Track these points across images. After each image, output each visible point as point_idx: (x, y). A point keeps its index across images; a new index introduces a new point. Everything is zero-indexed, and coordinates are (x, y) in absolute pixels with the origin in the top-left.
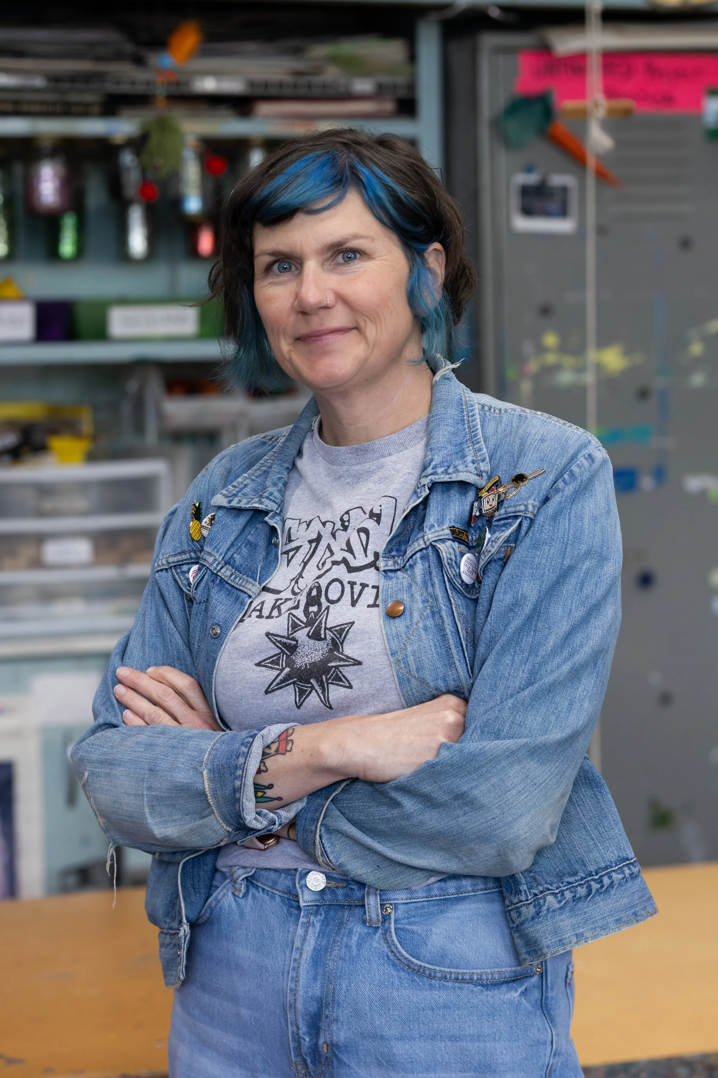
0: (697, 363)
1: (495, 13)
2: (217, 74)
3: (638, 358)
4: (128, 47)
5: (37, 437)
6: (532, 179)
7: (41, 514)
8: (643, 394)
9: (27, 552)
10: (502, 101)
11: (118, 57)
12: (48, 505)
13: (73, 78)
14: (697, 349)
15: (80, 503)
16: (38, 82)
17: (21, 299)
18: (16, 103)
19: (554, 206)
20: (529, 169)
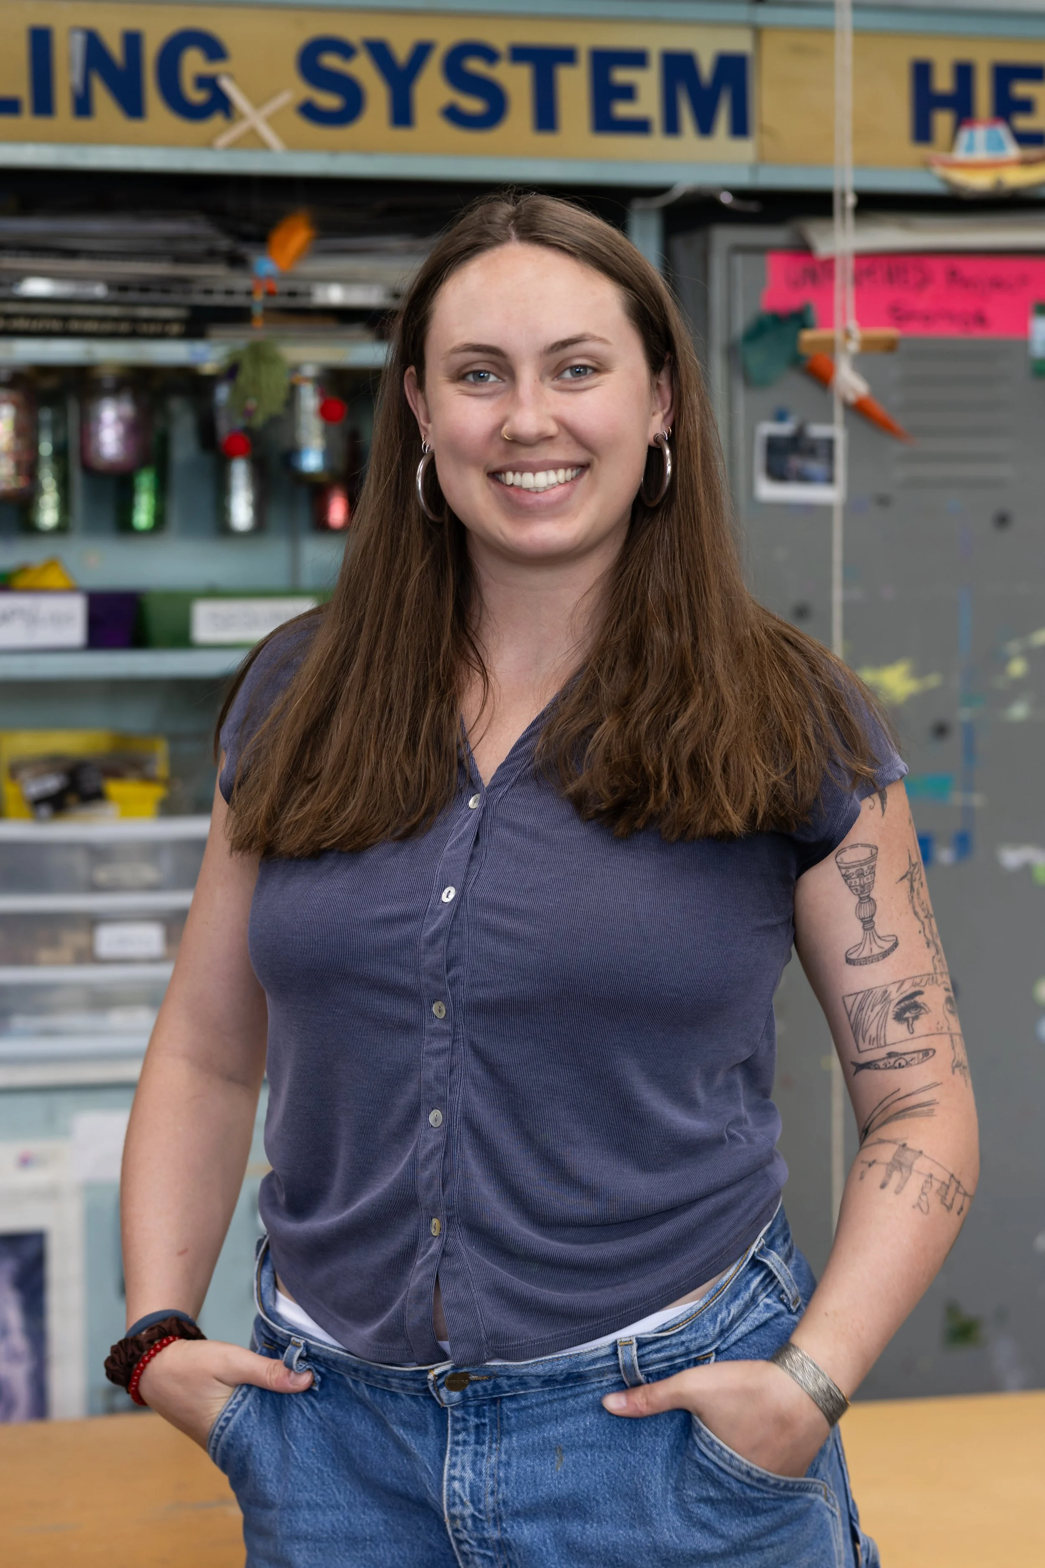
0: (1018, 687)
1: (726, 198)
2: (345, 280)
3: (933, 680)
4: (224, 244)
5: (89, 781)
6: (785, 429)
7: (94, 888)
8: (941, 730)
9: (75, 939)
10: (741, 323)
11: (211, 256)
12: (102, 875)
13: (145, 286)
14: (1017, 668)
15: (149, 873)
16: (99, 291)
17: (72, 590)
18: (65, 318)
19: (815, 467)
20: (781, 416)
